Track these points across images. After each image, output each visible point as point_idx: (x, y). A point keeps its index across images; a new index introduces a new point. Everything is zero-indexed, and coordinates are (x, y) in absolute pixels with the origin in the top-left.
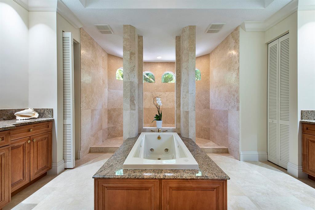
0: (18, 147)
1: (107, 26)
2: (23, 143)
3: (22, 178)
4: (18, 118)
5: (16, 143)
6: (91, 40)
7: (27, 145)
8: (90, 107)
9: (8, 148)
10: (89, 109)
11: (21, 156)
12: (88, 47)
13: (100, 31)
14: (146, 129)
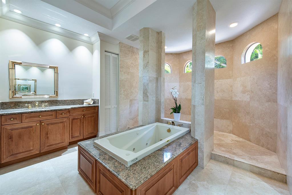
0: (77, 119)
1: (131, 36)
2: (80, 117)
3: (79, 135)
4: (85, 104)
5: (76, 116)
6: (131, 48)
7: (82, 119)
8: (128, 98)
9: (68, 118)
10: (128, 99)
11: (79, 123)
12: (127, 54)
13: (131, 40)
14: (163, 119)
